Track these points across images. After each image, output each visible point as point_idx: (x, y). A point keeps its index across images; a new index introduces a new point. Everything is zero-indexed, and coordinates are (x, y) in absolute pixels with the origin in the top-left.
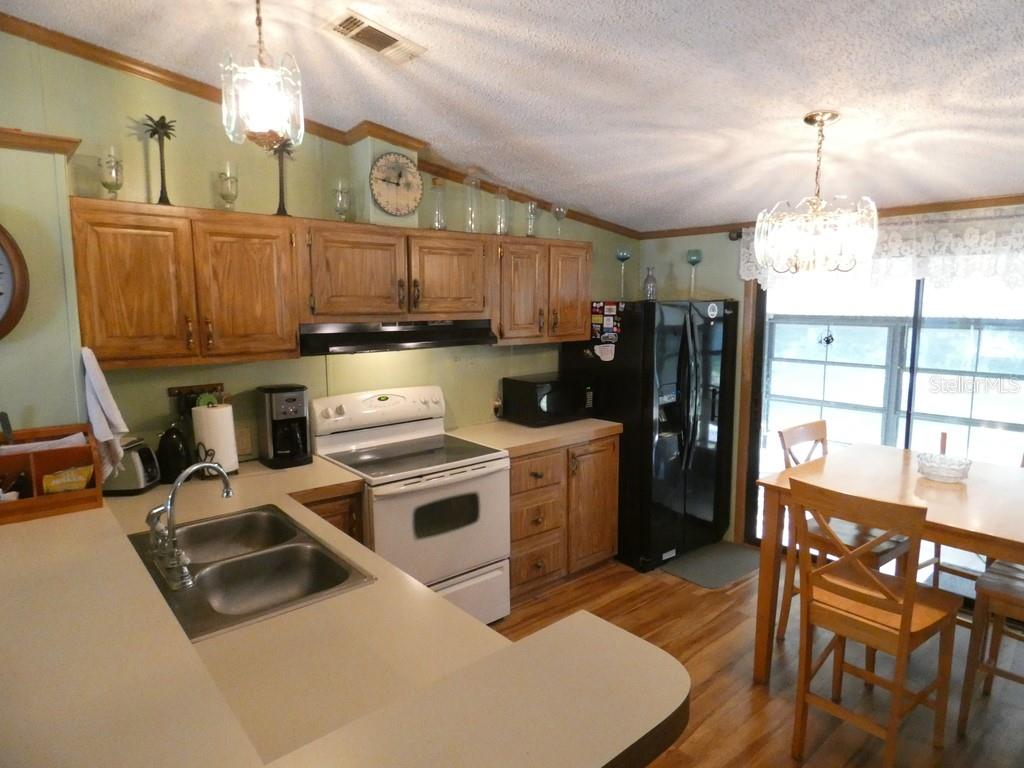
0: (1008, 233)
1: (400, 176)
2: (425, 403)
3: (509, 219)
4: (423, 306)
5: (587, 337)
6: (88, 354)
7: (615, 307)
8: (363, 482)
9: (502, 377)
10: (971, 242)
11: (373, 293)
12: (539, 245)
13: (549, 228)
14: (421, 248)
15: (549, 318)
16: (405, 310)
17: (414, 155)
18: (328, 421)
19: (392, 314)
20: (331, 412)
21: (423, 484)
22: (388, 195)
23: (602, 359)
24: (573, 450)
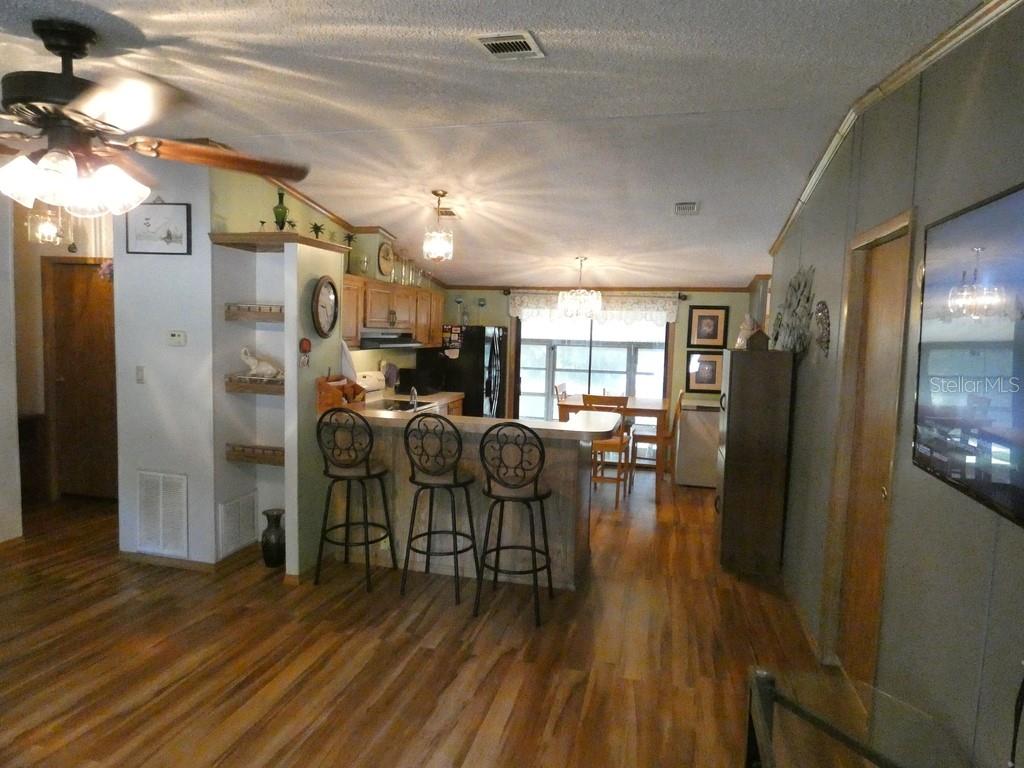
0: (626, 302)
1: (388, 255)
2: (379, 380)
4: (396, 325)
5: (440, 346)
7: (459, 329)
11: (382, 318)
14: (396, 294)
15: (431, 333)
16: (391, 327)
22: (384, 264)
23: (451, 357)
24: (451, 406)
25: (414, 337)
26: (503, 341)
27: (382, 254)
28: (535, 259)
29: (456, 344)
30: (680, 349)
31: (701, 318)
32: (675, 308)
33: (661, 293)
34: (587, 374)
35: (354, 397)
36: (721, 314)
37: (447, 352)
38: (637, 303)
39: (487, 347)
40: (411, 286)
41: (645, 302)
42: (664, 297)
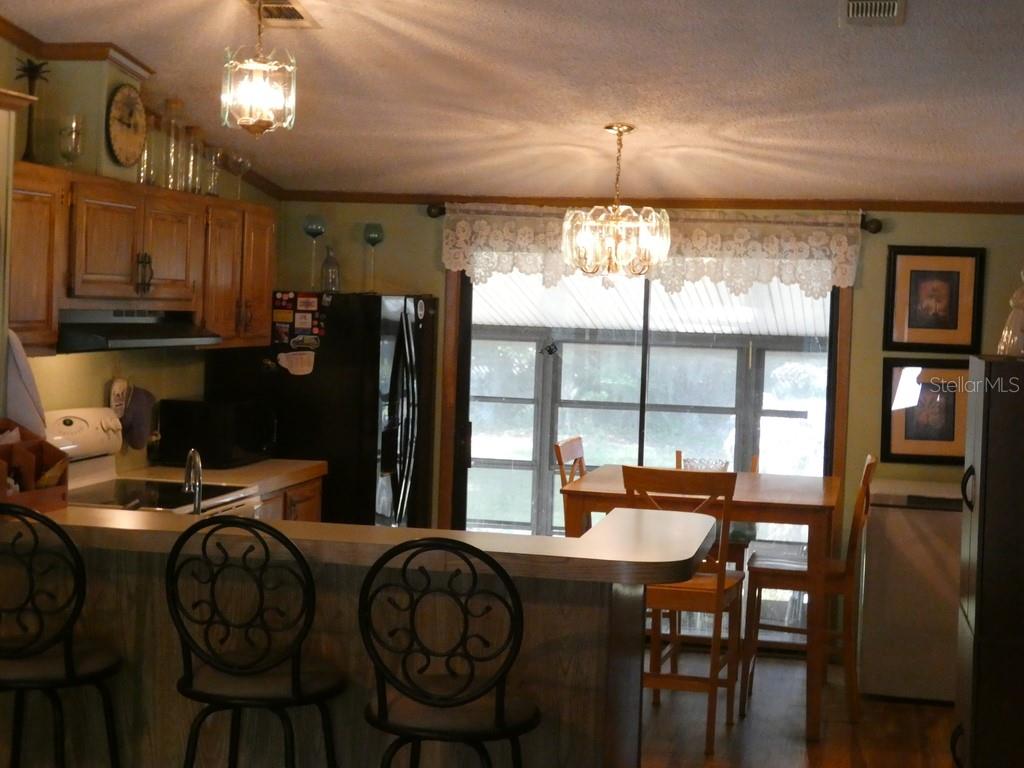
0: (731, 238)
1: (131, 114)
2: (106, 431)
5: (267, 342)
6: (13, 335)
10: (699, 245)
11: (117, 271)
16: (140, 295)
19: (127, 301)
22: (120, 138)
23: (292, 372)
24: (291, 494)
25: (198, 321)
26: (426, 330)
27: (115, 113)
28: (506, 128)
29: (308, 339)
30: (866, 353)
31: (918, 277)
32: (852, 251)
33: (820, 215)
34: (637, 414)
35: (38, 475)
36: (966, 267)
37: (283, 359)
38: (761, 239)
39: (387, 346)
40: (190, 193)
41: (779, 237)
42: (825, 224)
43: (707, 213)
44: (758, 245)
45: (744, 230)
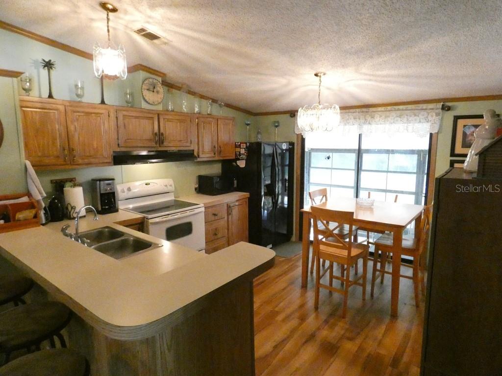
0: (389, 117)
1: (154, 88)
2: (166, 186)
3: (200, 107)
4: (165, 144)
6: (28, 163)
7: (245, 145)
8: (144, 218)
9: (198, 175)
10: (377, 120)
11: (144, 138)
12: (213, 118)
13: (216, 111)
14: (164, 119)
15: (218, 149)
16: (158, 145)
17: (160, 79)
18: (124, 194)
19: (152, 147)
20: (126, 190)
21: (170, 217)
22: (149, 96)
23: (240, 166)
29: (244, 156)
30: (443, 158)
31: (466, 127)
32: (438, 119)
33: (424, 106)
41: (407, 115)
42: (426, 109)
43: (380, 109)
44: (399, 119)
45: (394, 114)
